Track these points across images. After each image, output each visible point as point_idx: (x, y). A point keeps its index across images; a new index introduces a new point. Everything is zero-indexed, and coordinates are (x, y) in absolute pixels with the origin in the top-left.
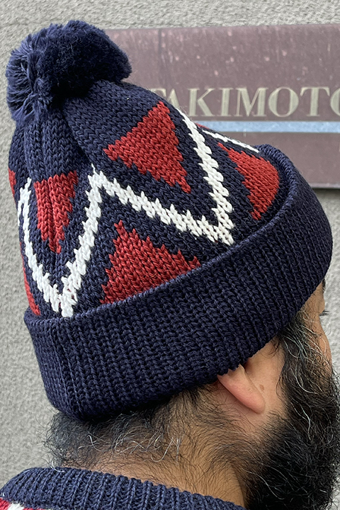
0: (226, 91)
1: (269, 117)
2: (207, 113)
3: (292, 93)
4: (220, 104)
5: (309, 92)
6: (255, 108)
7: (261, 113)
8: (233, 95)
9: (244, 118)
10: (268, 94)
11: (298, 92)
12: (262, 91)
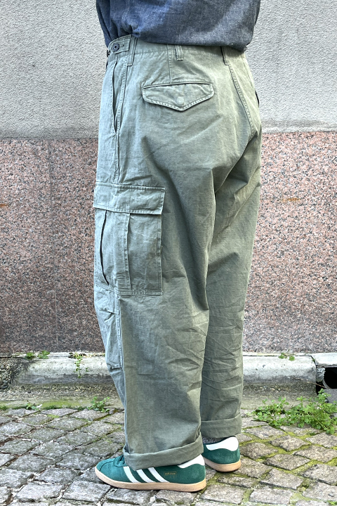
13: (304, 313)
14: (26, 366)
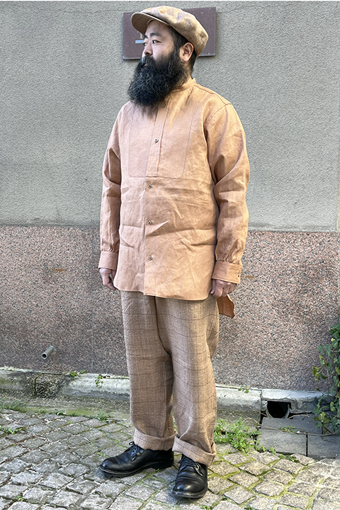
13: (258, 358)
14: (68, 382)
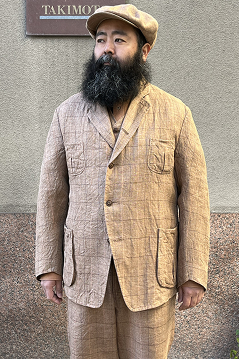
0: (69, 6)
1: (83, 14)
2: (64, 13)
3: (89, 7)
4: (67, 11)
5: (94, 7)
6: (78, 12)
7: (80, 13)
8: (71, 8)
9: (75, 15)
10: (82, 7)
11: (91, 7)
12: (80, 6)
